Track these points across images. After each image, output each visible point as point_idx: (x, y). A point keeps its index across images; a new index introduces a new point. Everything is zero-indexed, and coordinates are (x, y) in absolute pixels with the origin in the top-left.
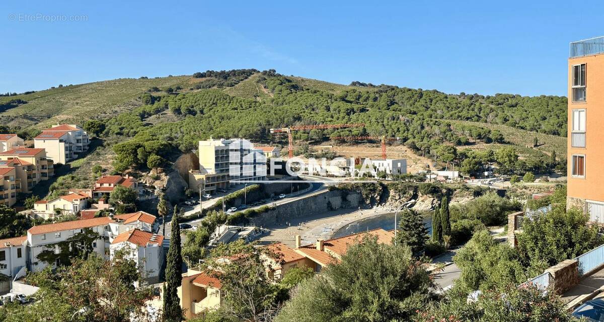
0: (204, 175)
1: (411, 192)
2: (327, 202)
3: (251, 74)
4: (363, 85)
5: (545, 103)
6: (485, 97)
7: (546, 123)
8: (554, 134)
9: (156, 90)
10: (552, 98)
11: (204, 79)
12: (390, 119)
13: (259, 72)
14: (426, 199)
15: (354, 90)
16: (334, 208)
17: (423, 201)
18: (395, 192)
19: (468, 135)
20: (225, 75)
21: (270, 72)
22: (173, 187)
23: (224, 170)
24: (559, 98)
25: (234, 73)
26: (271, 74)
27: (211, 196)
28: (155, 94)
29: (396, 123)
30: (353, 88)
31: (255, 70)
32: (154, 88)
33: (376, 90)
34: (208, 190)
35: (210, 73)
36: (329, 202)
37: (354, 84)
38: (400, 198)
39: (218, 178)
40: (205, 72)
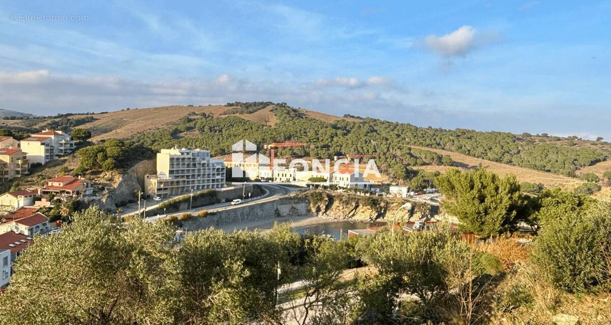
0: (156, 180)
1: (354, 204)
2: (275, 209)
3: (268, 105)
4: (353, 117)
5: (493, 137)
6: (448, 130)
7: (492, 152)
8: (497, 161)
9: (194, 113)
10: (500, 133)
11: (232, 107)
12: (363, 142)
13: (274, 104)
14: (366, 210)
15: (343, 120)
16: (282, 214)
17: (363, 212)
18: (340, 203)
19: (423, 158)
20: (247, 105)
21: (282, 104)
22: (124, 189)
23: (179, 176)
24: (506, 134)
25: (255, 104)
26: (283, 105)
27: (160, 199)
28: (192, 117)
29: (368, 145)
30: (345, 118)
31: (271, 103)
32: (192, 113)
33: (362, 121)
34: (160, 193)
35: (237, 104)
36: (277, 209)
37: (346, 116)
38: (343, 209)
39: (172, 183)
40: (234, 103)
